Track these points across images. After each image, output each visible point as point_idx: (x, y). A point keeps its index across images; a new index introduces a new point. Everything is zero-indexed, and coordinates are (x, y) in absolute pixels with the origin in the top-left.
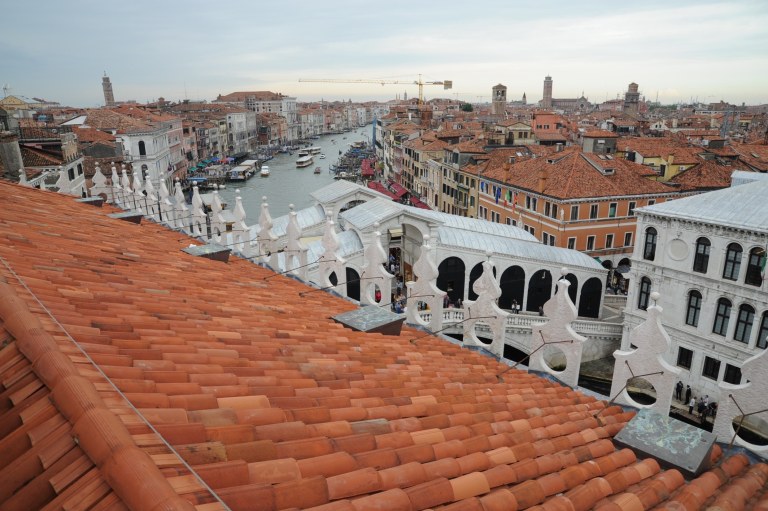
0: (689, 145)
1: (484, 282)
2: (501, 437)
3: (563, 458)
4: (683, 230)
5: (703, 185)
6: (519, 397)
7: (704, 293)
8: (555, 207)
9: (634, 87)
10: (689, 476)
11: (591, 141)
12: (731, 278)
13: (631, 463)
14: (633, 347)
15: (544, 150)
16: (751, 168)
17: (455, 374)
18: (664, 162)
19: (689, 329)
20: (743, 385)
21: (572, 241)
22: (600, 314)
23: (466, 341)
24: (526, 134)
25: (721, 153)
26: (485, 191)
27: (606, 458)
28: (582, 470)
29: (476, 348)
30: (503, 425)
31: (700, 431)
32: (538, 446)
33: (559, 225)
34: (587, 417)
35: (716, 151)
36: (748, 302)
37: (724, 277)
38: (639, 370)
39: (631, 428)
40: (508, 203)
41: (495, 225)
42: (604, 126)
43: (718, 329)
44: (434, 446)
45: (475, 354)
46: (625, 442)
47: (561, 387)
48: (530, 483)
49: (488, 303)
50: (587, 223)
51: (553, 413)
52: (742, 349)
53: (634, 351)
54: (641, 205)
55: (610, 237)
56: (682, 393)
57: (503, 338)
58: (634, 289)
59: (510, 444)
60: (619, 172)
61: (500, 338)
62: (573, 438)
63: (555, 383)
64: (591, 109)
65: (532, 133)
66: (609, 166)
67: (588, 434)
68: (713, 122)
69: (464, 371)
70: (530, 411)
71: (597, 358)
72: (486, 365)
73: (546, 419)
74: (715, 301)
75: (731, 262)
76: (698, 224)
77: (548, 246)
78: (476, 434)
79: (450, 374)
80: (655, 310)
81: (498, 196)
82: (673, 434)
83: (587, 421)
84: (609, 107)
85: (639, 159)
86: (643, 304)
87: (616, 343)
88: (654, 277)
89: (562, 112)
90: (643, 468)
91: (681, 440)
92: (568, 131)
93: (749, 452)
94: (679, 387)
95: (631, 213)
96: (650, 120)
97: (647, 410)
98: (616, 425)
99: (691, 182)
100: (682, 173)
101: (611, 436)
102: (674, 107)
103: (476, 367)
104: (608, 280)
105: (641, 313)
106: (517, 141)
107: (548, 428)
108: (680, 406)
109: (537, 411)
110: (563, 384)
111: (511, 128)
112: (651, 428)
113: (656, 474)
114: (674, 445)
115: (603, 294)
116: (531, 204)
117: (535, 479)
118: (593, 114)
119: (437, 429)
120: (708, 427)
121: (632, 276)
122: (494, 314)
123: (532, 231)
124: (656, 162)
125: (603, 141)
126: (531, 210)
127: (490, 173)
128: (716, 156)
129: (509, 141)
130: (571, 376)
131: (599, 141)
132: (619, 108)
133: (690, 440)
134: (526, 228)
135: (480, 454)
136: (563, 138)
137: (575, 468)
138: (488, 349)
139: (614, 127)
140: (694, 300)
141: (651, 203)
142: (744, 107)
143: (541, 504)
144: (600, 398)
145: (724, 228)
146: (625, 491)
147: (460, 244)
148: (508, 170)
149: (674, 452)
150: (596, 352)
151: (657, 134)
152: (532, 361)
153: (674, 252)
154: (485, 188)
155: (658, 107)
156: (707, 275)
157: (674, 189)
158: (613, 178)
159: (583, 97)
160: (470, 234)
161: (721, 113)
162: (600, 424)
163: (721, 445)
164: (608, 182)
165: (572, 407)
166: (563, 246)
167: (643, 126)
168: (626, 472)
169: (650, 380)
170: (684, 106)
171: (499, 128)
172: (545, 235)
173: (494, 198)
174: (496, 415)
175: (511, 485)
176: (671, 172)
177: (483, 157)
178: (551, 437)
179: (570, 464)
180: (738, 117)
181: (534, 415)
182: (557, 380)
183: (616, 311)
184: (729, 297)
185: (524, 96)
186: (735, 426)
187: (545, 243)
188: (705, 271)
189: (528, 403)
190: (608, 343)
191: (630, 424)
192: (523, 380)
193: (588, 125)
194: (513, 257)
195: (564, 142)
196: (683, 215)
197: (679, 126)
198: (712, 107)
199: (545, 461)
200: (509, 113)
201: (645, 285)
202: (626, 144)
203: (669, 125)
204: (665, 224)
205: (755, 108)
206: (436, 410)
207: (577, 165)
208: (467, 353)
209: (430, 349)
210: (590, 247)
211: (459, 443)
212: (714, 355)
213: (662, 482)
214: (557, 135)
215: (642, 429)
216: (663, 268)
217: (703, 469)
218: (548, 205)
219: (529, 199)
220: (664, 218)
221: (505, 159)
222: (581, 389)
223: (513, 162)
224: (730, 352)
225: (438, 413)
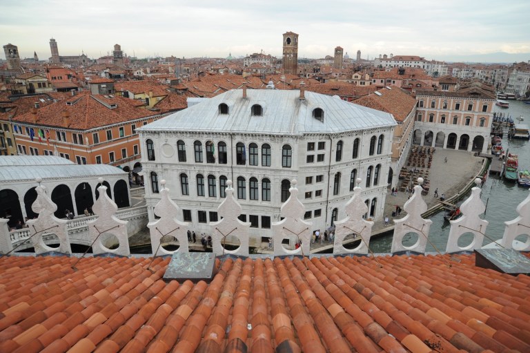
0: (159, 84)
1: (41, 202)
2: (90, 308)
3: (136, 303)
4: (168, 138)
5: (173, 108)
6: (93, 276)
7: (188, 174)
8: (80, 136)
9: (117, 47)
10: (208, 281)
11: (97, 86)
12: (200, 162)
13: (178, 288)
14: (157, 217)
15: (62, 96)
16: (196, 96)
17: (36, 279)
18: (148, 97)
19: (185, 197)
20: (220, 221)
21: (98, 158)
22: (130, 203)
23: (38, 251)
24: (44, 84)
25: (178, 88)
26: (19, 132)
27: (162, 292)
28: (151, 305)
29: (48, 253)
30: (89, 299)
31: (207, 254)
32: (118, 303)
33: (87, 149)
34: (143, 271)
35: (175, 87)
36: (211, 173)
37: (196, 162)
38: (165, 231)
39: (171, 268)
40: (42, 139)
41: (35, 157)
42: (103, 75)
43: (200, 193)
44: (39, 338)
45: (48, 258)
46: (170, 277)
47: (120, 259)
48: (122, 328)
49: (48, 217)
50: (106, 144)
51: (121, 277)
52: (214, 201)
53: (158, 221)
54: (139, 126)
55: (124, 150)
56: (192, 237)
57: (68, 239)
58: (147, 181)
59: (98, 310)
60: (120, 106)
61: (65, 240)
62: (138, 288)
63: (115, 258)
64: (91, 63)
65: (49, 83)
66: (112, 103)
67: (147, 282)
68: (170, 69)
69: (44, 273)
70: (104, 283)
71: (136, 232)
72: (61, 263)
73: (117, 283)
74: (195, 177)
75: (198, 152)
76: (175, 133)
77: (82, 165)
78: (70, 315)
79: (33, 280)
80: (165, 191)
81: (32, 135)
82: (195, 261)
83: (144, 274)
84: (104, 62)
85: (131, 96)
86: (155, 189)
87: (145, 219)
88: (158, 170)
89: (69, 66)
90: (185, 287)
91: (200, 263)
92: (77, 79)
93: (232, 255)
94: (189, 234)
95: (134, 132)
96: (133, 69)
97: (177, 253)
98: (162, 270)
99: (165, 107)
100: (160, 102)
101: (161, 277)
102: (145, 60)
103: (52, 267)
104: (130, 179)
105: (156, 195)
106: (38, 91)
107: (121, 288)
108: (192, 245)
109: (109, 280)
110: (120, 256)
111: (30, 80)
112: (182, 263)
113: (192, 287)
114: (197, 268)
115: (129, 190)
116: (62, 137)
117: (123, 324)
118: (93, 67)
119: (38, 325)
120: (210, 250)
121: (144, 173)
122: (55, 224)
123: (67, 157)
124: (143, 96)
125: (105, 86)
126: (62, 142)
127: (20, 118)
128: (176, 90)
129: (31, 91)
130: (124, 249)
131: (102, 86)
132: (111, 61)
133: (204, 261)
134: (62, 155)
135: (79, 326)
136: (76, 86)
137: (146, 306)
138: (59, 251)
139: (110, 75)
140: (183, 179)
141: (145, 124)
142: (184, 60)
143: (133, 338)
144: (147, 256)
145: (190, 132)
146: (179, 305)
147: (7, 178)
148: (35, 113)
149: (198, 271)
150: (135, 229)
151: (139, 78)
152: (94, 249)
153: (166, 153)
154: (18, 130)
155: (136, 60)
156: (187, 163)
157: (157, 113)
158: (117, 110)
159: (83, 55)
160: (15, 168)
161: (173, 64)
162: (152, 273)
163: (219, 257)
164: (114, 113)
165: (131, 268)
166: (93, 163)
167: (129, 74)
168: (177, 294)
169: (173, 234)
170: (152, 59)
171: (20, 81)
172: (78, 158)
173: (29, 137)
174: (81, 295)
175: (109, 336)
176: (153, 102)
177: (10, 105)
178: (125, 293)
179: (142, 305)
180: (183, 65)
181: (108, 284)
182: (116, 255)
183: (140, 198)
184: (201, 173)
185: (35, 54)
186: (223, 245)
187: (79, 163)
188: (186, 161)
189: (101, 278)
190: (140, 221)
191: (170, 265)
192: (92, 263)
193: (91, 75)
194: (57, 179)
195: (76, 89)
196: (166, 128)
197: (151, 72)
198: (168, 60)
199: (126, 310)
200: (25, 68)
201: (154, 177)
202: (121, 86)
203: (145, 72)
204: (156, 136)
205: (190, 60)
206: (30, 312)
207: (90, 104)
208: (42, 259)
209: (7, 268)
210: (112, 160)
211: (60, 326)
212: (202, 209)
213: (197, 291)
214: (70, 83)
215: (177, 265)
216: (162, 164)
217: (214, 275)
218: (75, 135)
219: (58, 133)
220: (155, 132)
221: (31, 106)
222: (133, 255)
223: (38, 107)
224: (209, 205)
225: (33, 313)
